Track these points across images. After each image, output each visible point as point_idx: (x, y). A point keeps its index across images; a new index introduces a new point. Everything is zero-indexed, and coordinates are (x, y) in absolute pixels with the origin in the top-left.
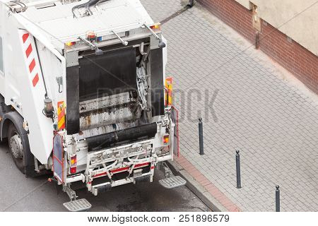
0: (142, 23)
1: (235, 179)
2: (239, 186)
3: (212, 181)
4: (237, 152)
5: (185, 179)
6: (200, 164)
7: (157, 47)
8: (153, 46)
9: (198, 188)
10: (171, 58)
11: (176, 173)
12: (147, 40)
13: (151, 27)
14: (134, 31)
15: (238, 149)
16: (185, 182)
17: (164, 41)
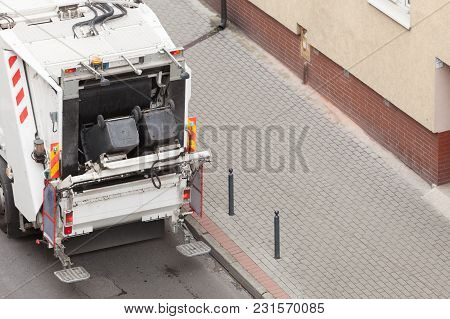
0: (160, 47)
1: (273, 247)
2: (277, 256)
3: (244, 248)
4: (277, 214)
5: (210, 246)
6: (229, 226)
7: (178, 78)
8: (174, 76)
9: (226, 257)
10: (196, 92)
11: (198, 238)
12: (166, 69)
13: (172, 53)
14: (151, 57)
15: (277, 209)
16: (209, 250)
17: (188, 70)
